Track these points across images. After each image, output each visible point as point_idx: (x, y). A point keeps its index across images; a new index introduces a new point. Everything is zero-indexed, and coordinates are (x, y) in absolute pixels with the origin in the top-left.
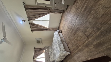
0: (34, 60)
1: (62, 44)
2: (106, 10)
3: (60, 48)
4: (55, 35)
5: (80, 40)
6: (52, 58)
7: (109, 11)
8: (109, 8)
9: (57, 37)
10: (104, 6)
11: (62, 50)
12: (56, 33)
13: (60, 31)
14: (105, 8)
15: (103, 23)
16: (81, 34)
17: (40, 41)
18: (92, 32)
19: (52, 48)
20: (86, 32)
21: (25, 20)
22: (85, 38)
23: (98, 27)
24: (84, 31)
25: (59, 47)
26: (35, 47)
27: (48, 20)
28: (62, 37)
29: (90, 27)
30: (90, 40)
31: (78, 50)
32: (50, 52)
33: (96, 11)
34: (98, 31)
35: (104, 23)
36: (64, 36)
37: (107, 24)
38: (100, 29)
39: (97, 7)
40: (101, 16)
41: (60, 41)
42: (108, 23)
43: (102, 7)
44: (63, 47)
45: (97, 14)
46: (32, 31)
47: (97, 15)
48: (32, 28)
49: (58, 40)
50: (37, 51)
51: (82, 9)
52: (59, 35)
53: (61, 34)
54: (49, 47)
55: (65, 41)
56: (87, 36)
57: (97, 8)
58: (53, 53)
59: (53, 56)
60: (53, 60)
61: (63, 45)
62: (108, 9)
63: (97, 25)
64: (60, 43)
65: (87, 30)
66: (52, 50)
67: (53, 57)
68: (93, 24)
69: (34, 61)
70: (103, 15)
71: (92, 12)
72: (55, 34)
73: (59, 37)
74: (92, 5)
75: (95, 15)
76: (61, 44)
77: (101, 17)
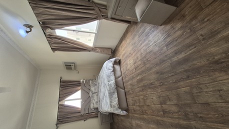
0: (61, 103)
1: (116, 94)
2: (220, 101)
3: (111, 102)
4: (105, 69)
5: (148, 105)
6: (95, 103)
7: (222, 107)
8: (225, 103)
9: (109, 76)
10: (219, 90)
11: (114, 106)
12: (108, 65)
13: (118, 61)
14: (221, 96)
15: (199, 115)
16: (154, 98)
17: (73, 67)
18: (174, 113)
19: (96, 85)
20: (164, 104)
21: (32, 27)
22: (158, 111)
23: (188, 114)
24: (161, 99)
25: (110, 99)
26: (61, 78)
27: (95, 31)
28: (119, 77)
29: (175, 102)
30: (165, 119)
31: (141, 116)
32: (92, 92)
33: (201, 86)
34: (184, 120)
35: (201, 117)
36: (123, 75)
37: (204, 123)
38: (189, 119)
39: (206, 80)
40: (203, 102)
41: (113, 86)
42: (208, 123)
43: (216, 89)
44: (117, 99)
45: (200, 92)
46: (54, 50)
47: (199, 94)
48: (53, 43)
49: (110, 83)
50: (67, 87)
51: (176, 54)
52: (114, 71)
53: (117, 67)
54: (91, 82)
55: (122, 86)
56: (164, 112)
57: (207, 82)
58: (97, 95)
59: (96, 100)
60: (96, 106)
61: (116, 96)
62: (223, 104)
63: (188, 109)
64: (112, 91)
65: (168, 103)
66: (95, 89)
67: (97, 102)
68: (183, 102)
69: (61, 105)
70: (207, 104)
71: (193, 80)
72: (106, 67)
73: (113, 78)
74: (199, 64)
75: (195, 91)
76: (114, 93)
77: (202, 104)
